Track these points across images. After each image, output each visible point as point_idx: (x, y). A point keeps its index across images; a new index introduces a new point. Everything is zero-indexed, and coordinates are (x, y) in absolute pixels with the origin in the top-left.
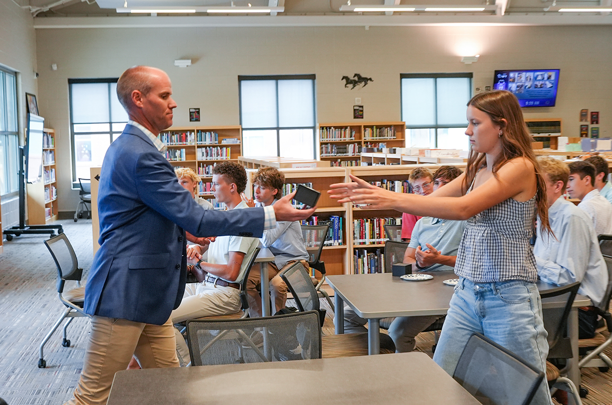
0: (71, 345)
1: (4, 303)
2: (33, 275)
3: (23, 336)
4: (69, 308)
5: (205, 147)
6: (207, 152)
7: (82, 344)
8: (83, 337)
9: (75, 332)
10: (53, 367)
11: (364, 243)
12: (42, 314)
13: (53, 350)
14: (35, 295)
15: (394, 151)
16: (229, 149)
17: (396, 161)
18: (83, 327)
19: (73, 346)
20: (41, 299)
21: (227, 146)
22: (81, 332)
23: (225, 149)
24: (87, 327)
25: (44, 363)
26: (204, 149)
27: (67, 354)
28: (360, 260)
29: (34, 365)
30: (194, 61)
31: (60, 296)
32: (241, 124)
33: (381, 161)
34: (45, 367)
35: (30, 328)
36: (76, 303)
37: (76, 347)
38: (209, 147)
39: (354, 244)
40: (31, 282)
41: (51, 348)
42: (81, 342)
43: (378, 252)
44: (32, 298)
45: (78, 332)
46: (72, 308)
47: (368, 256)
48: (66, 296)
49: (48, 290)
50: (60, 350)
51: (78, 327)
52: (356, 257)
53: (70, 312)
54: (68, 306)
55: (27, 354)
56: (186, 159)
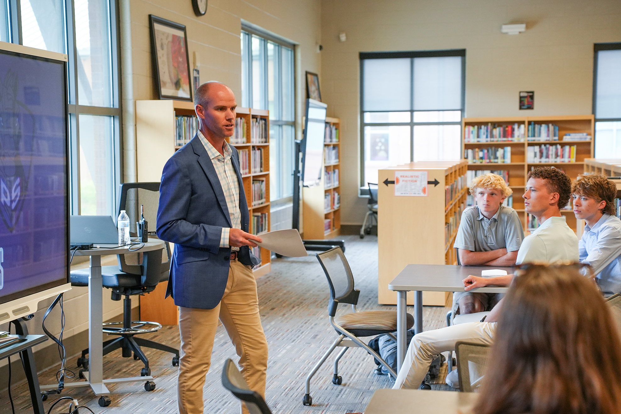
0: (343, 382)
1: (268, 330)
2: (305, 300)
3: (288, 369)
4: (341, 336)
5: (540, 145)
6: (541, 152)
7: (356, 383)
8: (357, 376)
9: (348, 369)
10: (320, 405)
12: (312, 346)
13: (321, 387)
14: (306, 323)
16: (574, 148)
18: (359, 364)
19: (345, 385)
20: (312, 328)
21: (571, 144)
22: (356, 369)
23: (567, 148)
24: (364, 365)
25: (310, 399)
26: (537, 148)
27: (337, 392)
29: (298, 402)
30: (529, 25)
31: (332, 319)
32: (594, 111)
34: (310, 405)
35: (296, 361)
36: (349, 330)
37: (349, 386)
38: (545, 144)
40: (303, 307)
41: (319, 384)
42: (354, 380)
44: (302, 327)
45: (353, 369)
46: (345, 336)
48: (338, 322)
49: (322, 319)
50: (330, 387)
51: (352, 363)
53: (342, 340)
54: (340, 333)
55: (292, 389)
56: (512, 160)
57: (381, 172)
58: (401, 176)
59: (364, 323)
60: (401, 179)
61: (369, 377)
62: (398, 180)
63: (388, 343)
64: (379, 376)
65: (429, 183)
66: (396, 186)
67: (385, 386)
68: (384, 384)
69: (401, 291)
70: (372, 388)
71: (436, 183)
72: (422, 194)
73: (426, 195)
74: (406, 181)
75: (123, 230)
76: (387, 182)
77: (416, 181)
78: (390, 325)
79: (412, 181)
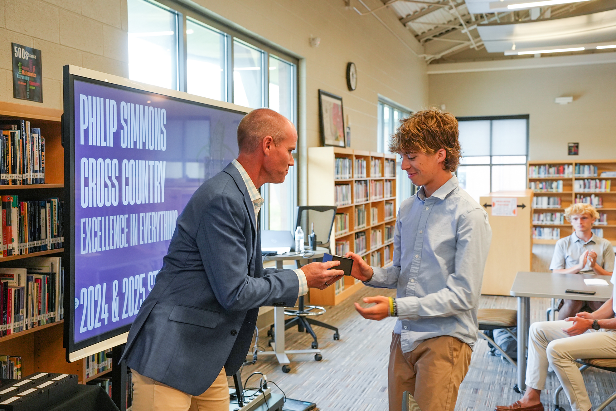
5: (584, 179)
6: (585, 185)
16: (609, 182)
21: (606, 179)
23: (604, 182)
26: (581, 182)
30: (575, 97)
38: (588, 179)
56: (563, 190)
57: (481, 198)
58: (497, 201)
59: (486, 320)
60: (496, 204)
61: (485, 357)
62: (494, 204)
63: (501, 333)
64: (493, 357)
65: (518, 206)
66: (493, 208)
67: (499, 366)
68: (498, 365)
69: (521, 297)
70: (489, 368)
71: (523, 206)
72: (513, 215)
73: (515, 215)
74: (501, 205)
75: (299, 241)
76: (486, 206)
77: (508, 205)
78: (509, 322)
79: (505, 205)
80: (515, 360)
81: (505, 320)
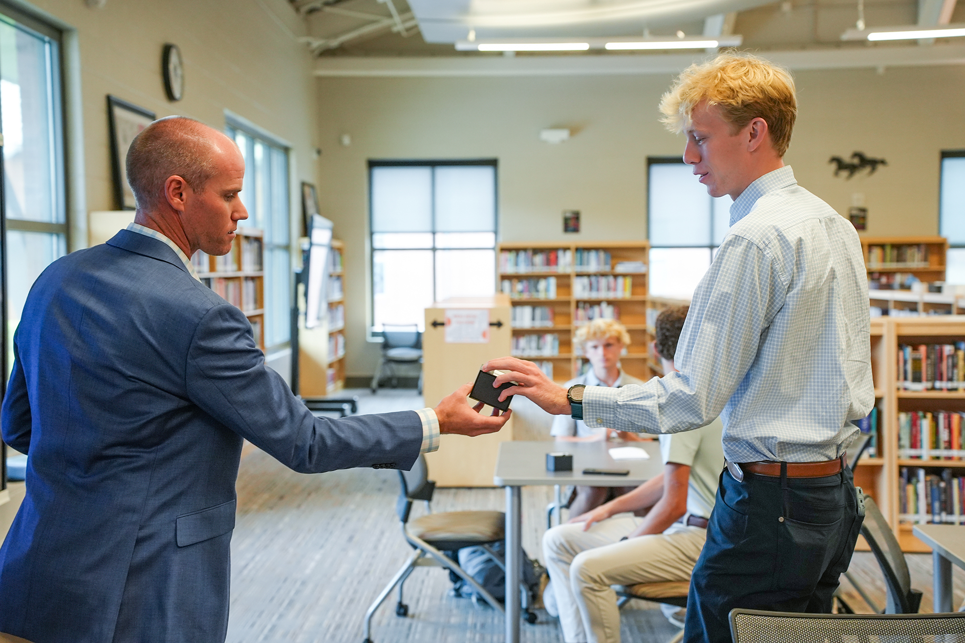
0: (410, 613)
3: (325, 593)
4: (418, 551)
5: (589, 275)
6: (591, 284)
7: (428, 613)
8: (427, 600)
11: (918, 457)
12: (350, 554)
15: (939, 290)
16: (629, 281)
17: (946, 308)
19: (414, 616)
21: (624, 276)
22: (421, 590)
23: (620, 280)
26: (585, 280)
27: (405, 630)
28: (910, 489)
30: (574, 131)
31: (405, 528)
32: (648, 236)
33: (912, 307)
35: (333, 579)
36: (430, 542)
37: (419, 617)
38: (596, 275)
39: (899, 457)
42: (425, 608)
43: (945, 475)
46: (424, 551)
47: (926, 481)
48: (413, 531)
50: (393, 622)
52: (904, 481)
53: (419, 558)
54: (415, 547)
55: (338, 627)
56: (558, 294)
57: (427, 311)
58: (456, 316)
59: (451, 532)
60: (454, 320)
62: (449, 322)
63: (473, 555)
64: (458, 599)
65: (492, 324)
66: (448, 329)
68: (469, 613)
69: (512, 487)
71: (499, 324)
72: (482, 340)
73: (486, 341)
74: (461, 323)
76: (435, 324)
77: (473, 323)
79: (468, 323)
80: (501, 601)
81: (482, 530)
